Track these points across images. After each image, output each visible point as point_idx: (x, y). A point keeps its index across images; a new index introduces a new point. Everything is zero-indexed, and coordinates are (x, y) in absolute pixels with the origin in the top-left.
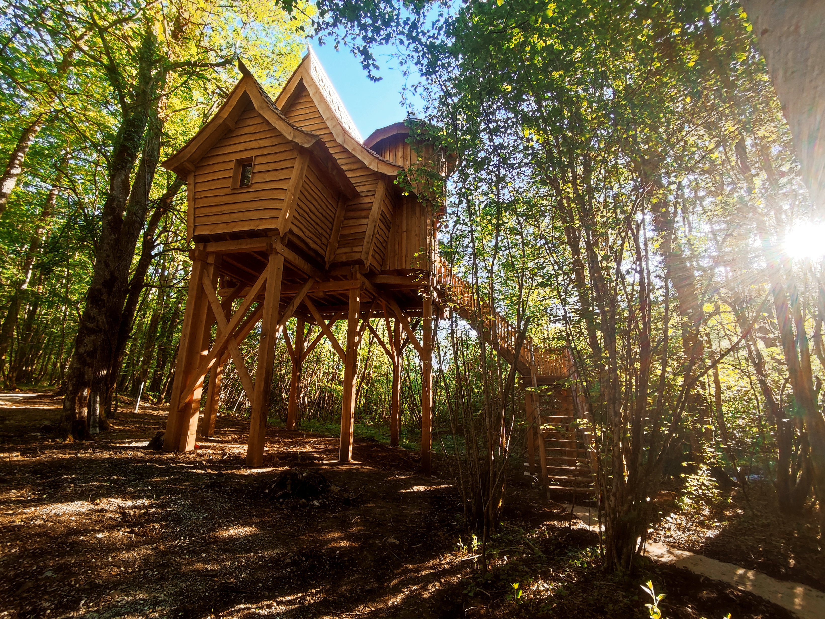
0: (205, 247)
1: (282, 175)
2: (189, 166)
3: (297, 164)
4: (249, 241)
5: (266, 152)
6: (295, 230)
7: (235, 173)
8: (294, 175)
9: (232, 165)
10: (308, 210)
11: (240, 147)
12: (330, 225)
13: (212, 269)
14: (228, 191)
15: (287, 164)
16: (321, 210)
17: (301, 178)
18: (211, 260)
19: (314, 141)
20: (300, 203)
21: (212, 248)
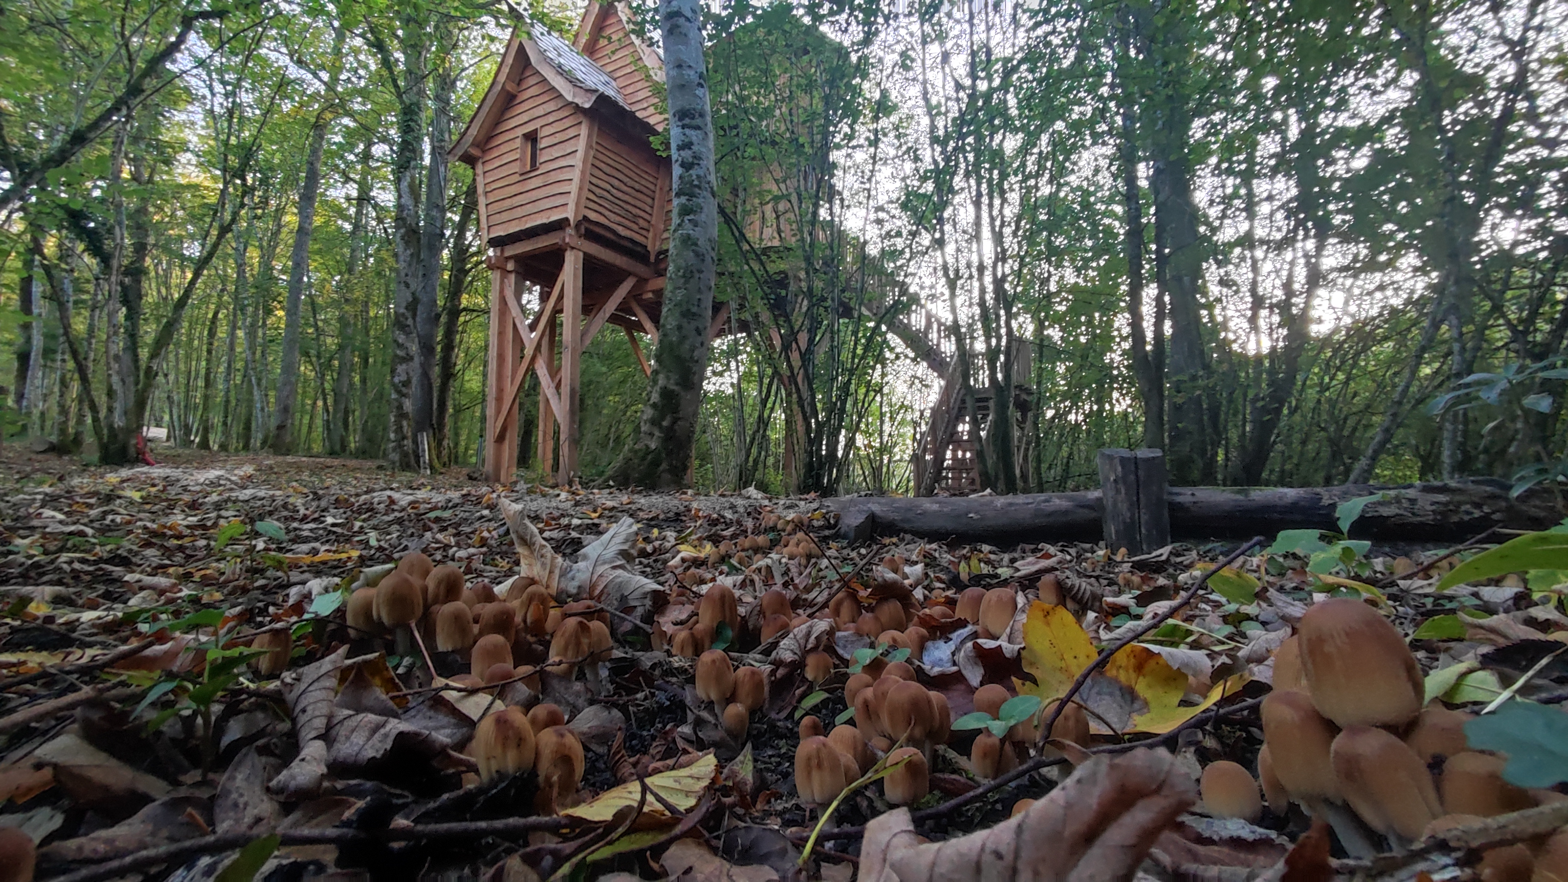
0: (502, 251)
1: (568, 148)
2: (475, 152)
3: (584, 130)
4: (544, 237)
5: (551, 119)
6: (593, 216)
7: (524, 153)
8: (581, 145)
9: (518, 143)
10: (609, 187)
11: (525, 118)
12: (649, 201)
13: (512, 277)
14: (517, 178)
15: (571, 133)
16: (631, 183)
17: (591, 147)
18: (510, 266)
19: (594, 98)
20: (594, 180)
21: (510, 251)
